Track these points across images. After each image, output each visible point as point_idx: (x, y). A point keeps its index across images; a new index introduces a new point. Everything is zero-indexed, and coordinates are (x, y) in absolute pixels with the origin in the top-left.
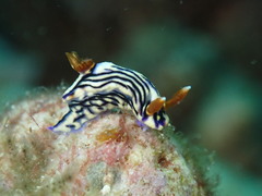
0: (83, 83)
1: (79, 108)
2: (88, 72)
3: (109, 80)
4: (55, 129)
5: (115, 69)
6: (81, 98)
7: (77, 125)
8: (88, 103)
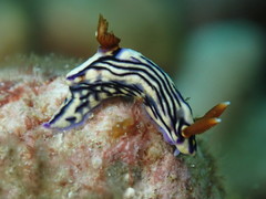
0: (100, 65)
1: (85, 92)
2: (109, 54)
3: (133, 71)
4: (52, 126)
5: (144, 61)
6: (92, 82)
7: (78, 116)
8: (98, 88)
